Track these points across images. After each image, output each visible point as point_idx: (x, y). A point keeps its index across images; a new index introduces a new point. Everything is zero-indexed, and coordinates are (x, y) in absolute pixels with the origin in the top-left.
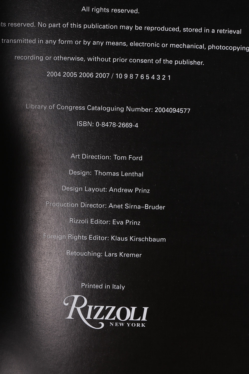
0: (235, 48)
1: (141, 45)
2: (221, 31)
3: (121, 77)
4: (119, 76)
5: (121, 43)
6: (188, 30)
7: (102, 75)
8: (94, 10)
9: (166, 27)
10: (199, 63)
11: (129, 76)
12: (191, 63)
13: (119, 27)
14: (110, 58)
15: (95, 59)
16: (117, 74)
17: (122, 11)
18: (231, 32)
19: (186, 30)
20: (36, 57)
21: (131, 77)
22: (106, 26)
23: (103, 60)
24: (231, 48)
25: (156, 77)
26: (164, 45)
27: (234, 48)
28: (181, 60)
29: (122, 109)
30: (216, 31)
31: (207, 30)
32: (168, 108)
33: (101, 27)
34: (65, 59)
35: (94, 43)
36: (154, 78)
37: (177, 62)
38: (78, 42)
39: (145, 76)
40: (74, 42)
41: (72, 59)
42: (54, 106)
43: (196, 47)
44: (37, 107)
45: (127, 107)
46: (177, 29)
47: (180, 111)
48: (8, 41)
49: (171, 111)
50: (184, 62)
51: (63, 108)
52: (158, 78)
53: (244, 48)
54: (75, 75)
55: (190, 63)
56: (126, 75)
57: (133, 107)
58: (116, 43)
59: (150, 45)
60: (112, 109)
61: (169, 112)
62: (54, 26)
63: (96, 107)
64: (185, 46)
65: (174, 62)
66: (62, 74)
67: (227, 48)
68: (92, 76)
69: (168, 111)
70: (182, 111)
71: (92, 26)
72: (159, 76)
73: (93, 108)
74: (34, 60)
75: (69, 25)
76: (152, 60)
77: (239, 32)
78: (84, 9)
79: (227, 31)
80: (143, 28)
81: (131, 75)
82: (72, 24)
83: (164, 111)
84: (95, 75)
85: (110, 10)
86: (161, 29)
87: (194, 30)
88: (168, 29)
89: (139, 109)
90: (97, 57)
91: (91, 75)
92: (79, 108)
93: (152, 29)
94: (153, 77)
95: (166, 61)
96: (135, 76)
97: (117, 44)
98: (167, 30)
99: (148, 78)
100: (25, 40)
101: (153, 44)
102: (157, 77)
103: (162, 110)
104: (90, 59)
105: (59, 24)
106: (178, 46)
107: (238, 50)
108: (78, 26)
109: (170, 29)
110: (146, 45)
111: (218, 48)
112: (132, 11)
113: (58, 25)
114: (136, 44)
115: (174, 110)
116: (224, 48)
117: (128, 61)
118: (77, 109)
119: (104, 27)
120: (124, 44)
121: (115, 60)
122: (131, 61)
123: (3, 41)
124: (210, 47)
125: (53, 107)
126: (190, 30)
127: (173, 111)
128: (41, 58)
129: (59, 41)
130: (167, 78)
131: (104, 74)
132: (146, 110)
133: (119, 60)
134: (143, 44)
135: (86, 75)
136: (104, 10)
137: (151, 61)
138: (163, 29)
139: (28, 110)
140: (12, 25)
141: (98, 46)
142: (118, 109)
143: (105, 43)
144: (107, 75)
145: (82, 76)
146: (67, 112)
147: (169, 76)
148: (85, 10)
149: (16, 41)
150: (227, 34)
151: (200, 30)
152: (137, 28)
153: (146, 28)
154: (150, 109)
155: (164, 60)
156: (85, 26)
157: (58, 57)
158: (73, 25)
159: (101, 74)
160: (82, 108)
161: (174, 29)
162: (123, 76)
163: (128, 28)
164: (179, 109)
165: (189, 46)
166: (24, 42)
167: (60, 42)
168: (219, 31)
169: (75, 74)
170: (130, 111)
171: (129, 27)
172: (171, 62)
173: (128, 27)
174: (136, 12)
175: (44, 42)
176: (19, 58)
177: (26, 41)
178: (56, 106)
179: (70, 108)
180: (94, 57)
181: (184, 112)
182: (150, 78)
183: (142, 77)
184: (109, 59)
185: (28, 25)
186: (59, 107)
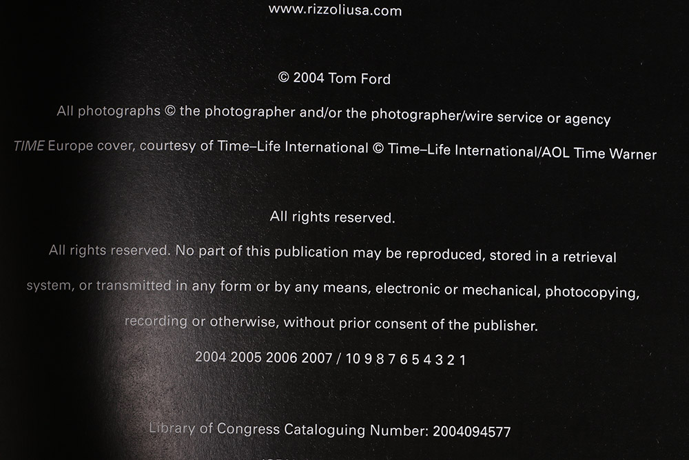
0: (603, 294)
1: (399, 289)
2: (572, 258)
3: (356, 361)
4: (354, 358)
5: (356, 288)
6: (501, 255)
7: (317, 358)
8: (296, 217)
9: (453, 250)
10: (526, 327)
11: (374, 358)
12: (510, 327)
13: (351, 253)
14: (332, 321)
15: (299, 322)
16: (349, 354)
17: (358, 218)
18: (593, 258)
19: (497, 256)
20: (171, 320)
21: (380, 361)
22: (323, 252)
23: (318, 324)
24: (595, 293)
25: (434, 359)
26: (450, 290)
27: (601, 294)
28: (487, 321)
29: (361, 431)
30: (561, 257)
31: (542, 256)
32: (462, 427)
33: (312, 253)
34: (235, 322)
35: (299, 288)
36: (429, 362)
37: (478, 327)
38: (262, 287)
39: (410, 358)
40: (254, 287)
41: (251, 323)
42: (210, 426)
43: (518, 292)
44: (174, 428)
45: (372, 426)
46: (478, 255)
47: (488, 432)
48: (110, 287)
49: (468, 434)
50: (493, 326)
51: (231, 430)
52: (439, 362)
53: (623, 293)
54: (258, 359)
55: (507, 327)
56: (368, 357)
57: (385, 425)
58: (345, 288)
59: (418, 290)
60: (340, 432)
61: (464, 435)
62: (212, 252)
63: (304, 427)
64: (494, 290)
65: (471, 327)
66: (229, 357)
67: (587, 293)
68: (294, 359)
69: (462, 434)
70: (492, 434)
71: (294, 252)
72: (439, 357)
73: (298, 431)
74: (167, 327)
75: (244, 251)
76: (425, 322)
77: (610, 259)
78: (275, 216)
79: (585, 258)
80: (404, 254)
81: (380, 356)
82: (251, 247)
83: (452, 433)
84: (300, 358)
85: (332, 218)
86: (442, 255)
87: (514, 256)
88: (458, 256)
89: (398, 431)
90: (304, 319)
91: (292, 357)
92: (266, 430)
93: (424, 255)
94: (428, 360)
95: (454, 324)
96: (387, 359)
97: (349, 289)
98: (454, 256)
99: (416, 361)
100: (148, 283)
101: (425, 289)
102: (437, 360)
103: (449, 431)
104: (289, 323)
105: (222, 249)
106: (479, 291)
107: (611, 296)
108: (263, 252)
109: (462, 256)
110: (411, 289)
111: (566, 293)
112: (379, 219)
113: (220, 251)
114: (389, 289)
115: (476, 431)
116: (579, 293)
117: (372, 325)
118: (262, 432)
119: (319, 253)
120: (364, 289)
121: (344, 324)
122: (379, 324)
123: (100, 285)
124: (549, 292)
125: (209, 428)
126: (506, 256)
127: (473, 433)
128: (183, 322)
129: (222, 284)
130: (457, 360)
131: (321, 356)
132: (415, 432)
133: (352, 324)
134: (405, 289)
135: (282, 357)
136: (318, 217)
137: (423, 324)
138: (447, 255)
139: (155, 435)
140: (119, 251)
141: (306, 295)
142: (353, 431)
143: (321, 288)
144: (327, 357)
145: (272, 359)
146: (240, 438)
147: (463, 356)
148: (277, 217)
149: (129, 286)
150: (586, 264)
151: (527, 257)
152: (390, 254)
153: (410, 254)
154: (422, 430)
155: (450, 322)
156: (279, 253)
157: (220, 319)
158: (252, 250)
159: (313, 355)
160: (273, 431)
161: (469, 255)
162: (363, 359)
163: (370, 254)
164: (485, 428)
165: (503, 292)
166: (146, 288)
167: (224, 286)
168: (567, 257)
169: (257, 357)
170: (378, 434)
171: (374, 253)
172: (465, 326)
173: (372, 253)
174: (387, 219)
175: (190, 286)
176: (133, 321)
177: (150, 285)
178: (215, 426)
179: (248, 430)
180: (299, 319)
181: (497, 434)
182: (421, 361)
183: (403, 359)
184: (330, 323)
185: (155, 251)
186: (223, 428)
